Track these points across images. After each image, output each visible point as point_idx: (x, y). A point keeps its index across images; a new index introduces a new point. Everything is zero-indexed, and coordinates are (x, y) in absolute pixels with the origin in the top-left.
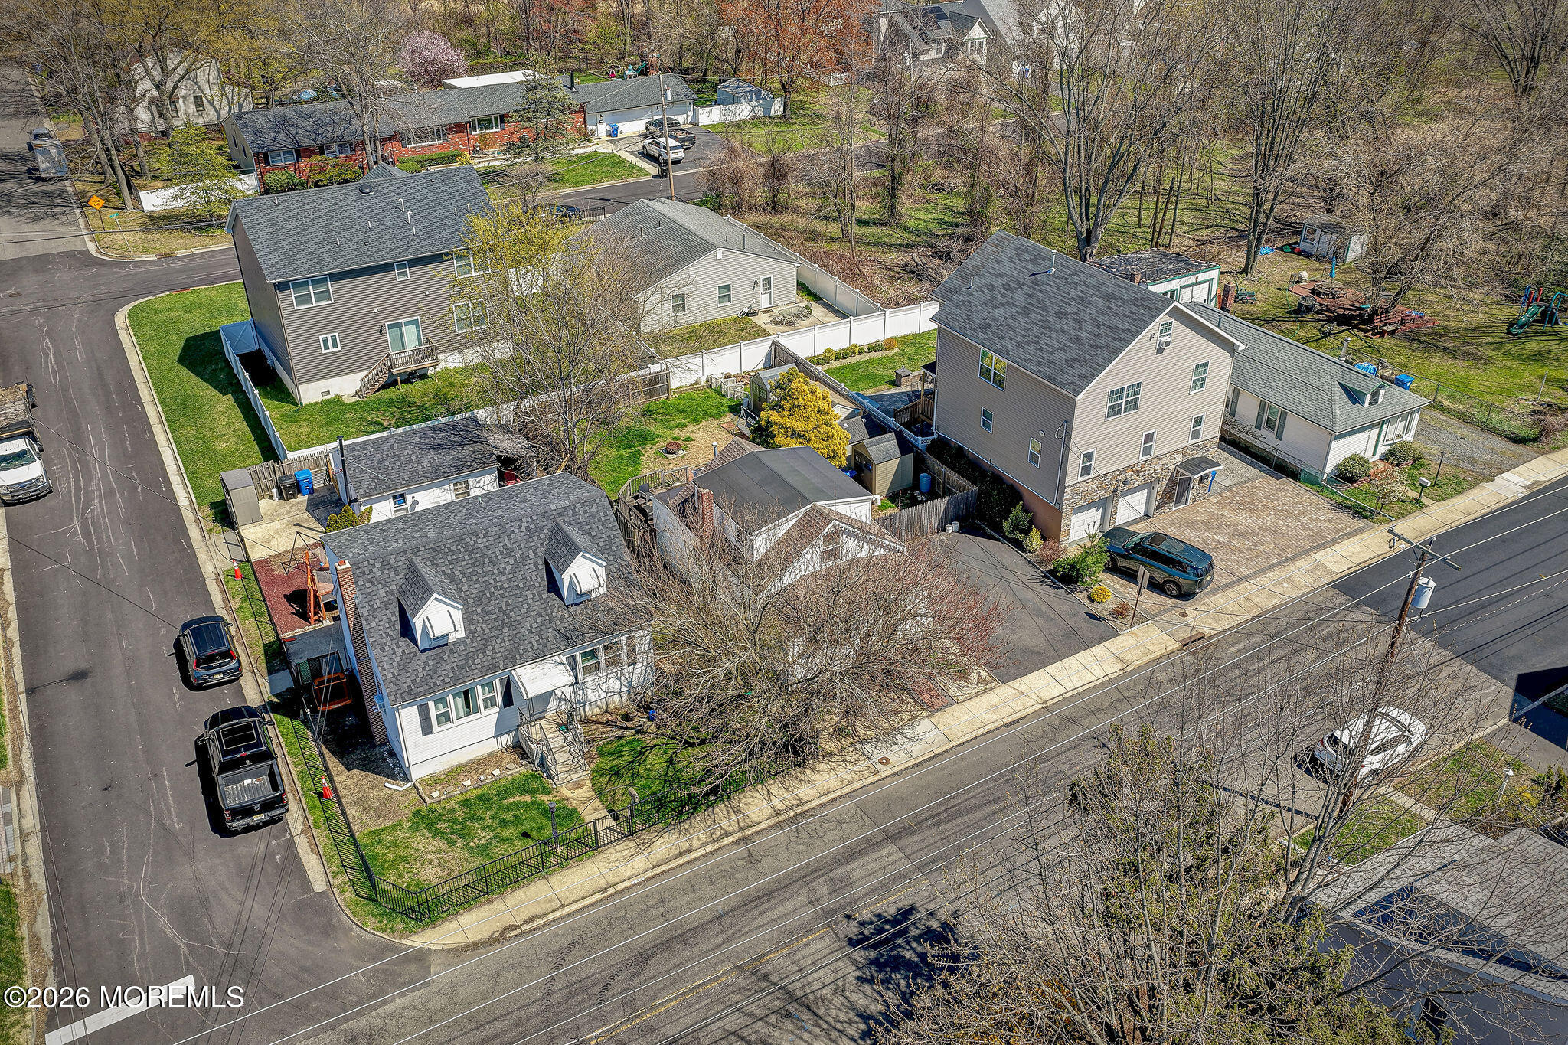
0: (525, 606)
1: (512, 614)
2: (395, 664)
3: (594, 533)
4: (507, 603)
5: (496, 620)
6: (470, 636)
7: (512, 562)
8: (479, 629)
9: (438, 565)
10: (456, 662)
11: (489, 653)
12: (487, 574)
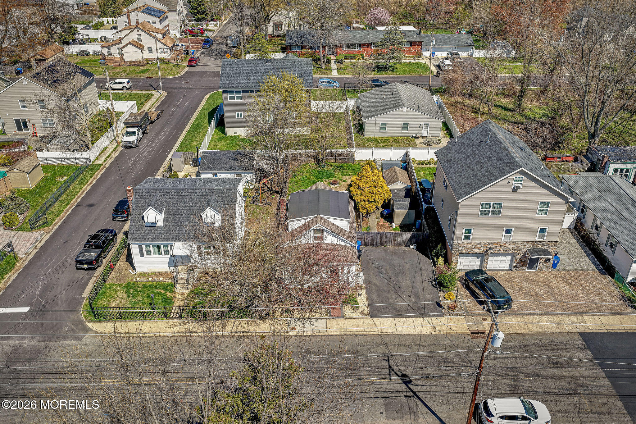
0: (189, 221)
1: (183, 223)
2: (135, 228)
3: (226, 202)
4: (183, 218)
5: (176, 223)
6: (165, 226)
7: (191, 204)
8: (169, 225)
9: (165, 198)
10: (156, 233)
11: (168, 234)
12: (180, 206)
